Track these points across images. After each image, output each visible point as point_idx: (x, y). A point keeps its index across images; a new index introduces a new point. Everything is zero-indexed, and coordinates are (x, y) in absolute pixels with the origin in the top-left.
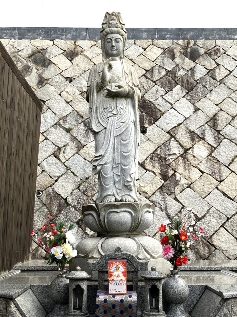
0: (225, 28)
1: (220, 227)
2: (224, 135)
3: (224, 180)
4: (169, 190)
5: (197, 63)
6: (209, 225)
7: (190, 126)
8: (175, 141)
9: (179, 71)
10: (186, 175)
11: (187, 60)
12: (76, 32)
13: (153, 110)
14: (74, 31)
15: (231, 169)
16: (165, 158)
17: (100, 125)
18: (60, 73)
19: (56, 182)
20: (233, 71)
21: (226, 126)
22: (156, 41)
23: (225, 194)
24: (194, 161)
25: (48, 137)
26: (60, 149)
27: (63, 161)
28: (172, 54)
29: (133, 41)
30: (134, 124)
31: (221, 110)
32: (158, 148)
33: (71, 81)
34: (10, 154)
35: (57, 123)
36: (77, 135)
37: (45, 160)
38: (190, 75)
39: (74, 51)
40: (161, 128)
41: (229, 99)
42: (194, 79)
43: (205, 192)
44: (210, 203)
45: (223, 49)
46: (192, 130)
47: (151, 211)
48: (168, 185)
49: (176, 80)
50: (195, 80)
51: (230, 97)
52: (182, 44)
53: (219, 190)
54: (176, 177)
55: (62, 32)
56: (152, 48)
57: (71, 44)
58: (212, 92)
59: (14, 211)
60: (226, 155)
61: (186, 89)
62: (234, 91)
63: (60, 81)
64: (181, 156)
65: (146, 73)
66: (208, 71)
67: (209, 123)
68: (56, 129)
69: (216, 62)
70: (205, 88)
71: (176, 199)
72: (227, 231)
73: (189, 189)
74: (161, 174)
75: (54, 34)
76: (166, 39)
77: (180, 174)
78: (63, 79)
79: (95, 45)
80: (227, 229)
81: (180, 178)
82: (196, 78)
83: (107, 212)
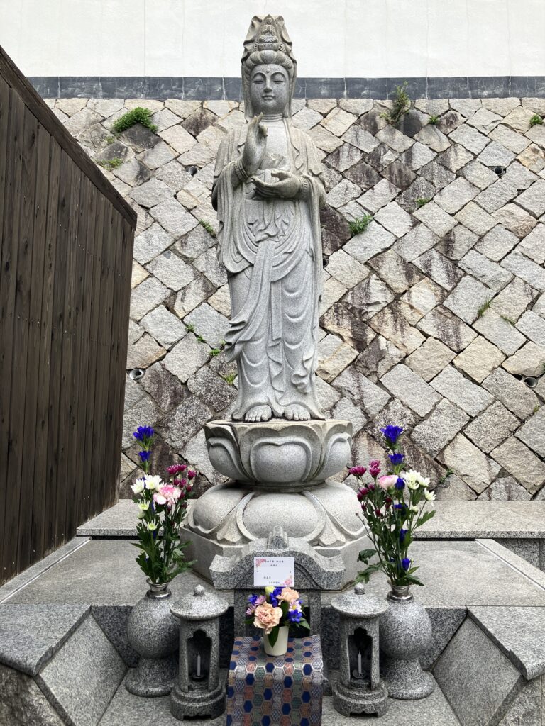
0: (466, 78)
1: (457, 434)
2: (465, 269)
3: (464, 349)
4: (367, 368)
5: (416, 141)
6: (438, 430)
7: (405, 252)
8: (378, 279)
9: (385, 154)
10: (397, 341)
11: (399, 135)
12: (204, 85)
13: (339, 224)
14: (200, 84)
15: (476, 329)
16: (361, 310)
17: (241, 258)
18: (176, 159)
19: (169, 354)
20: (479, 154)
21: (467, 253)
22: (343, 101)
23: (465, 375)
24: (412, 315)
25: (154, 272)
26: (174, 294)
27: (181, 315)
28: (372, 124)
29: (304, 101)
30: (312, 257)
31: (460, 223)
32: (347, 292)
33: (194, 172)
34: (61, 316)
35: (171, 248)
36: (204, 269)
37: (150, 313)
38: (404, 162)
39: (201, 118)
40: (353, 256)
41: (473, 204)
42: (412, 168)
43: (432, 372)
44: (440, 391)
45: (462, 116)
46: (408, 260)
47: (346, 439)
48: (366, 358)
49: (380, 170)
50: (412, 171)
51: (474, 202)
52: (389, 106)
53: (456, 367)
54: (379, 345)
55: (180, 86)
56: (337, 114)
57: (196, 108)
58: (442, 191)
59: (75, 426)
60: (467, 305)
61: (397, 186)
62: (481, 191)
63: (175, 172)
64: (389, 306)
65: (326, 158)
66: (436, 154)
67: (437, 248)
68: (168, 258)
69: (449, 139)
70: (430, 184)
71: (379, 383)
72: (470, 440)
73: (402, 365)
74: (352, 339)
75: (166, 90)
76: (362, 98)
77: (387, 339)
78: (181, 168)
79: (237, 108)
80: (469, 437)
81: (387, 346)
82: (416, 167)
83: (255, 445)
